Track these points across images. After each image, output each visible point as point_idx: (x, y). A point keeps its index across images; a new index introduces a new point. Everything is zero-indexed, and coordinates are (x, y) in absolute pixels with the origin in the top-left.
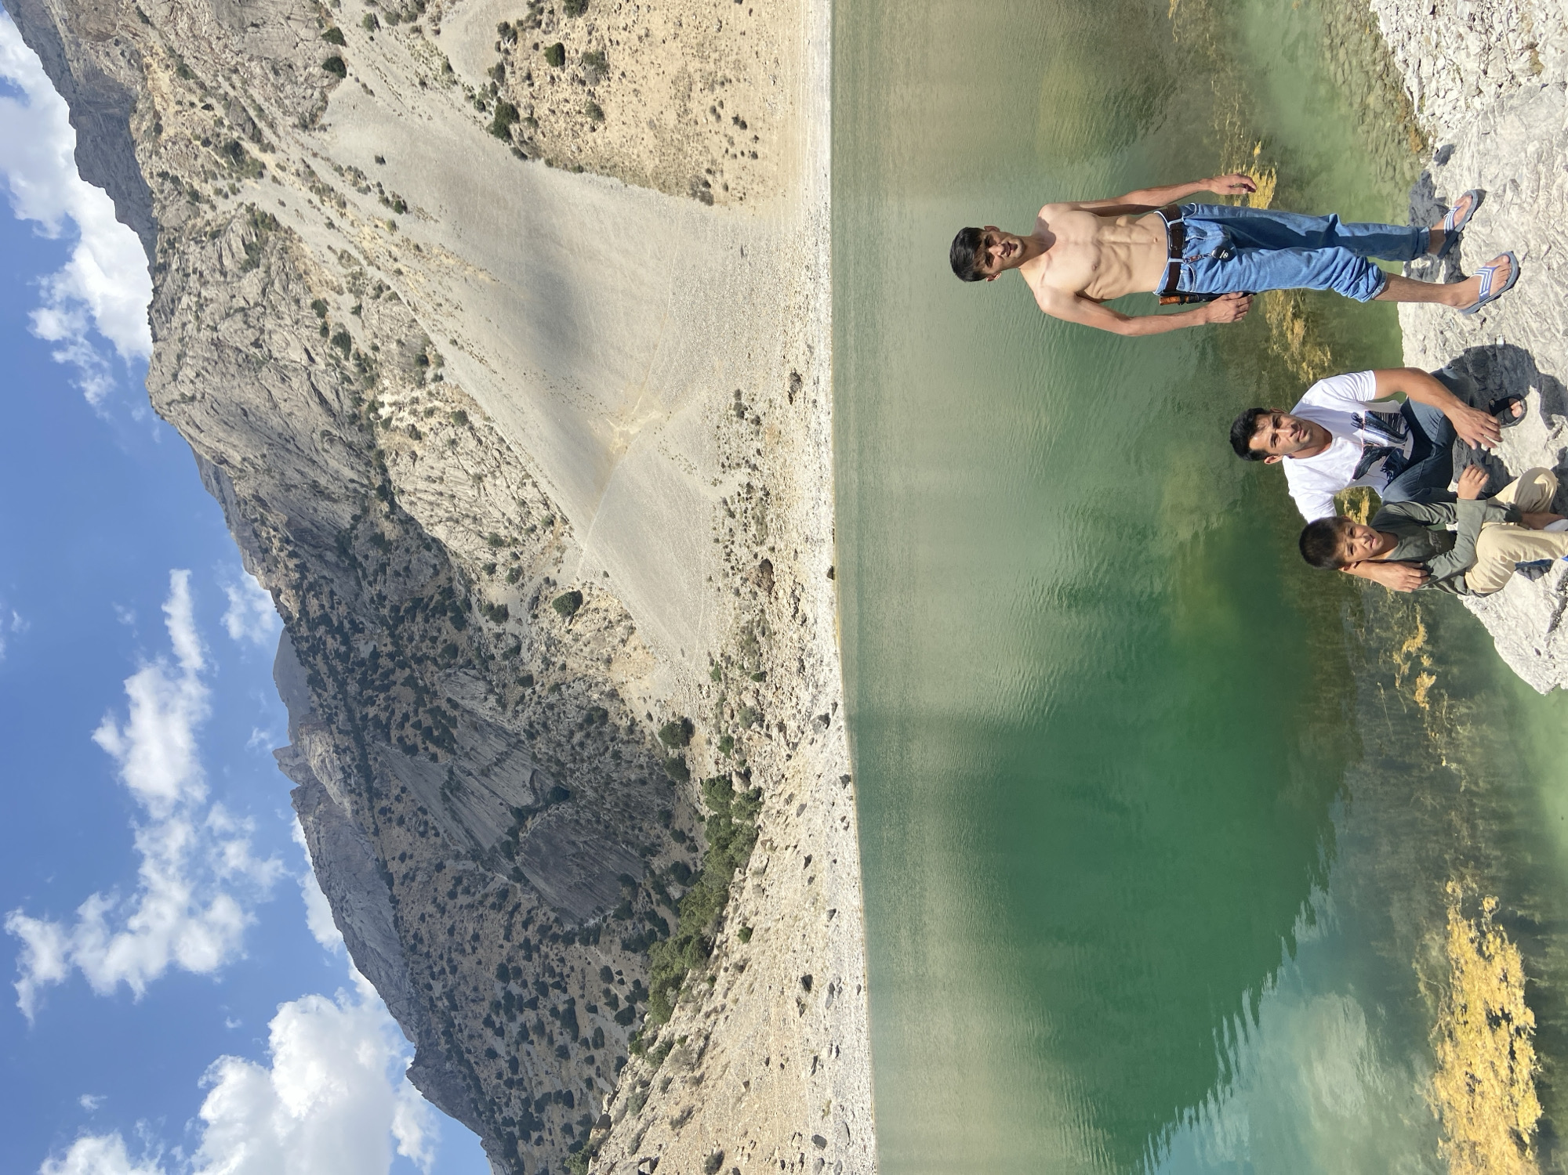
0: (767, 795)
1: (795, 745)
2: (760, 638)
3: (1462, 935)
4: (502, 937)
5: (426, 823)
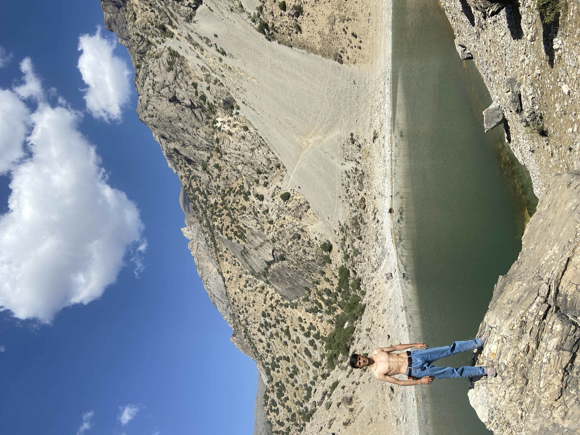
2: (360, 223)
4: (263, 302)
5: (235, 261)
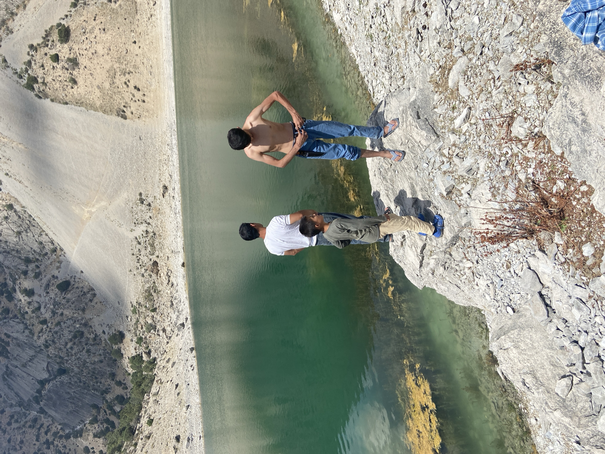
0: (158, 360)
1: (170, 337)
2: (154, 294)
3: (410, 378)
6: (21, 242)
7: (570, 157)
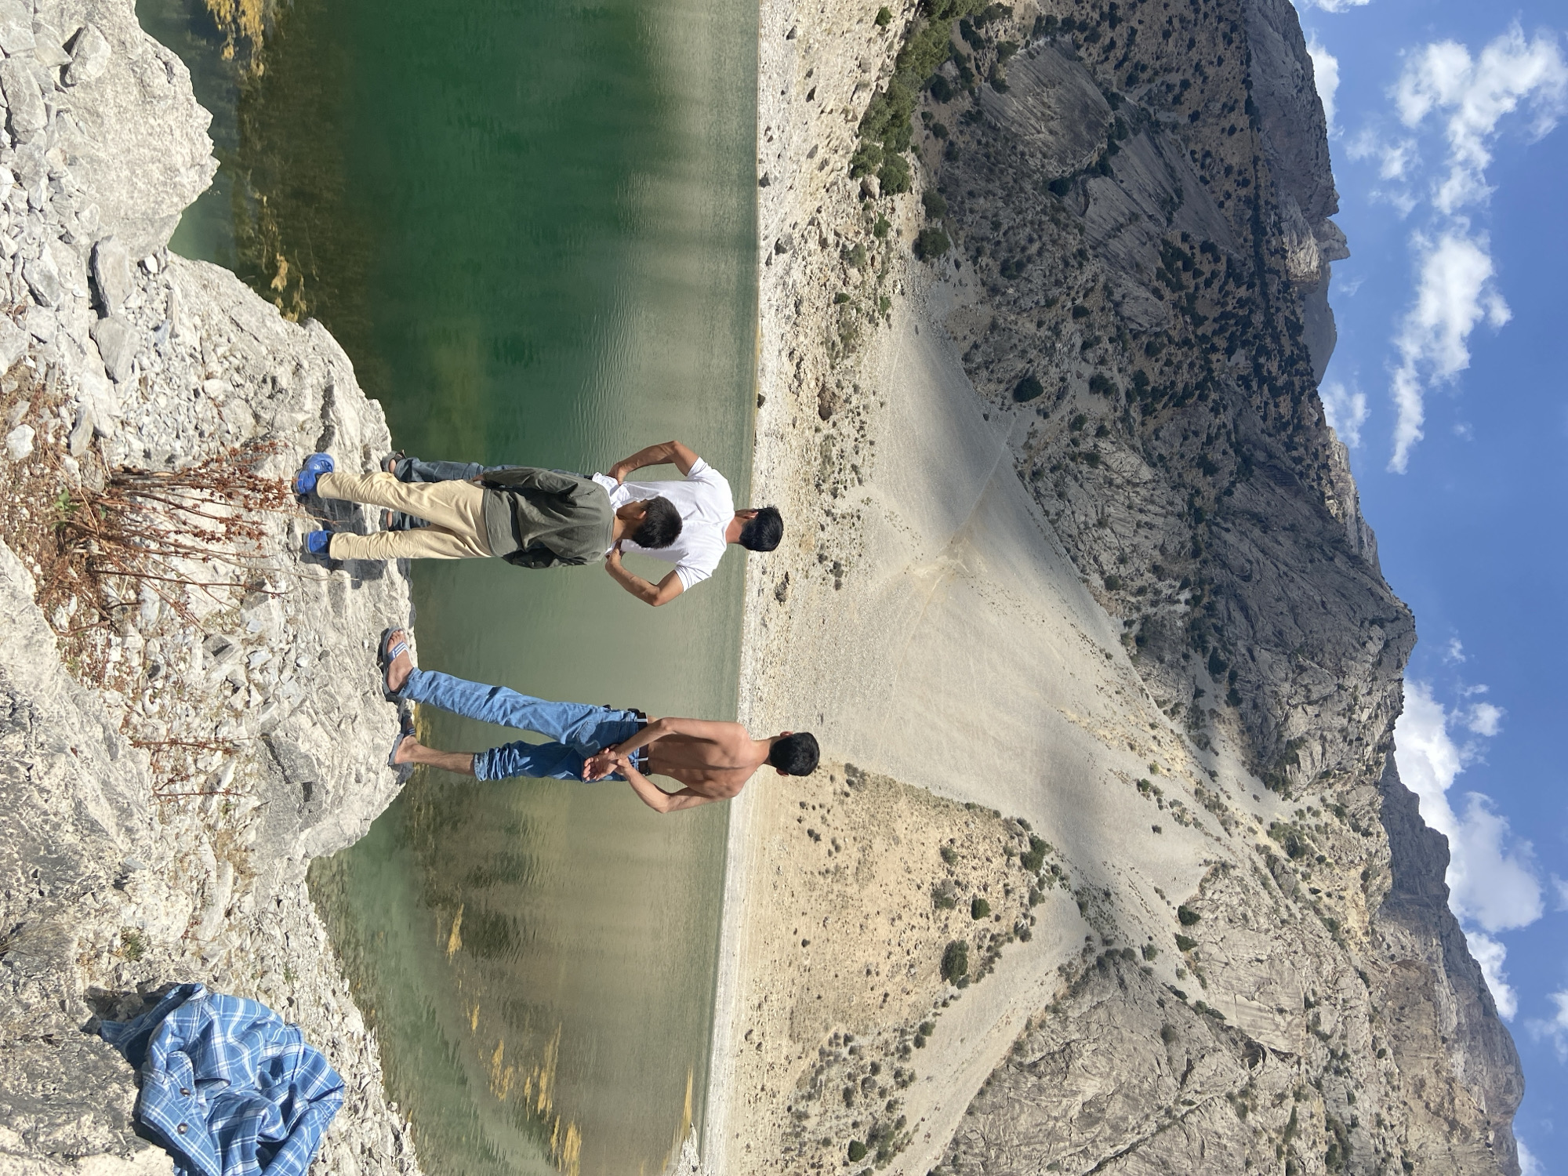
0: (845, 171)
1: (811, 223)
2: (837, 339)
4: (1139, 33)
6: (1099, 503)
7: (97, 707)
